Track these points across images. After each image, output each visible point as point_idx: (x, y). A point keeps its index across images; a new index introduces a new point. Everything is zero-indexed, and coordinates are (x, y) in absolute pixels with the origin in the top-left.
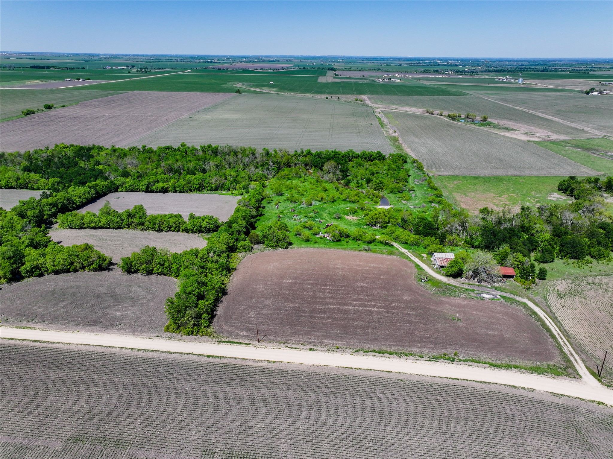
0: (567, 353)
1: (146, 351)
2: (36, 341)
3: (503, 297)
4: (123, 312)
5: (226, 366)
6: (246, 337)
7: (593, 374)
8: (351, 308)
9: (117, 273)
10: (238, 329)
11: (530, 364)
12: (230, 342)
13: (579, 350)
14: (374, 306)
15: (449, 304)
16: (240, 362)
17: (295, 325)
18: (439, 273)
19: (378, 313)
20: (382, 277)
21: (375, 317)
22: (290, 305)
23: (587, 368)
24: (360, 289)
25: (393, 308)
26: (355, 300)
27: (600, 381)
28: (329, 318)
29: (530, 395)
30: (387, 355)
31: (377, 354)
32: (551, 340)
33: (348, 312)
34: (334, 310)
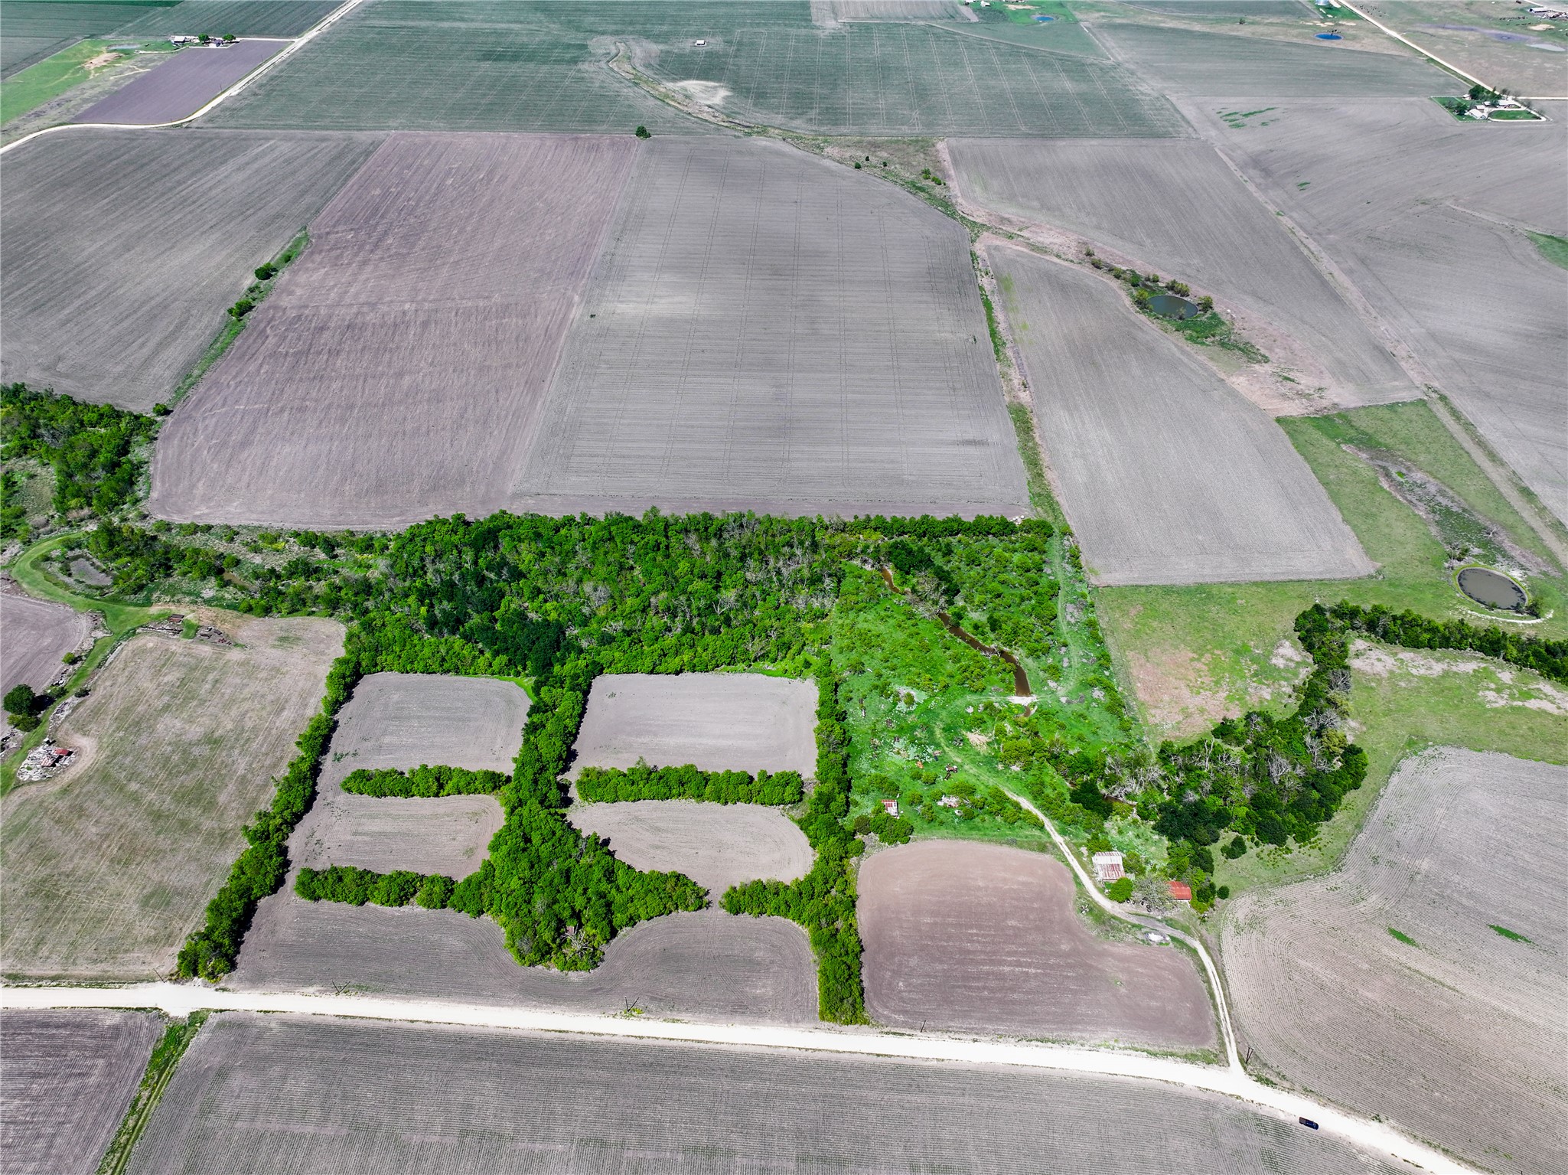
0: (1224, 1031)
1: (815, 1050)
2: (699, 1042)
3: (1173, 939)
4: (763, 988)
5: (898, 1067)
6: (905, 1024)
7: (1241, 1060)
8: (1007, 969)
9: (718, 913)
10: (894, 1012)
11: (1186, 1050)
12: (895, 1033)
13: (1237, 1027)
14: (1029, 965)
15: (1112, 955)
16: (909, 1062)
17: (952, 1002)
18: (1101, 891)
19: (1036, 976)
20: (1036, 905)
21: (1034, 984)
22: (939, 967)
23: (1238, 1052)
24: (1011, 932)
25: (1052, 967)
26: (1009, 954)
27: (1245, 1069)
28: (985, 988)
29: (1179, 1090)
30: (1050, 1044)
31: (1039, 1043)
32: (1212, 1012)
33: (1001, 976)
34: (988, 973)
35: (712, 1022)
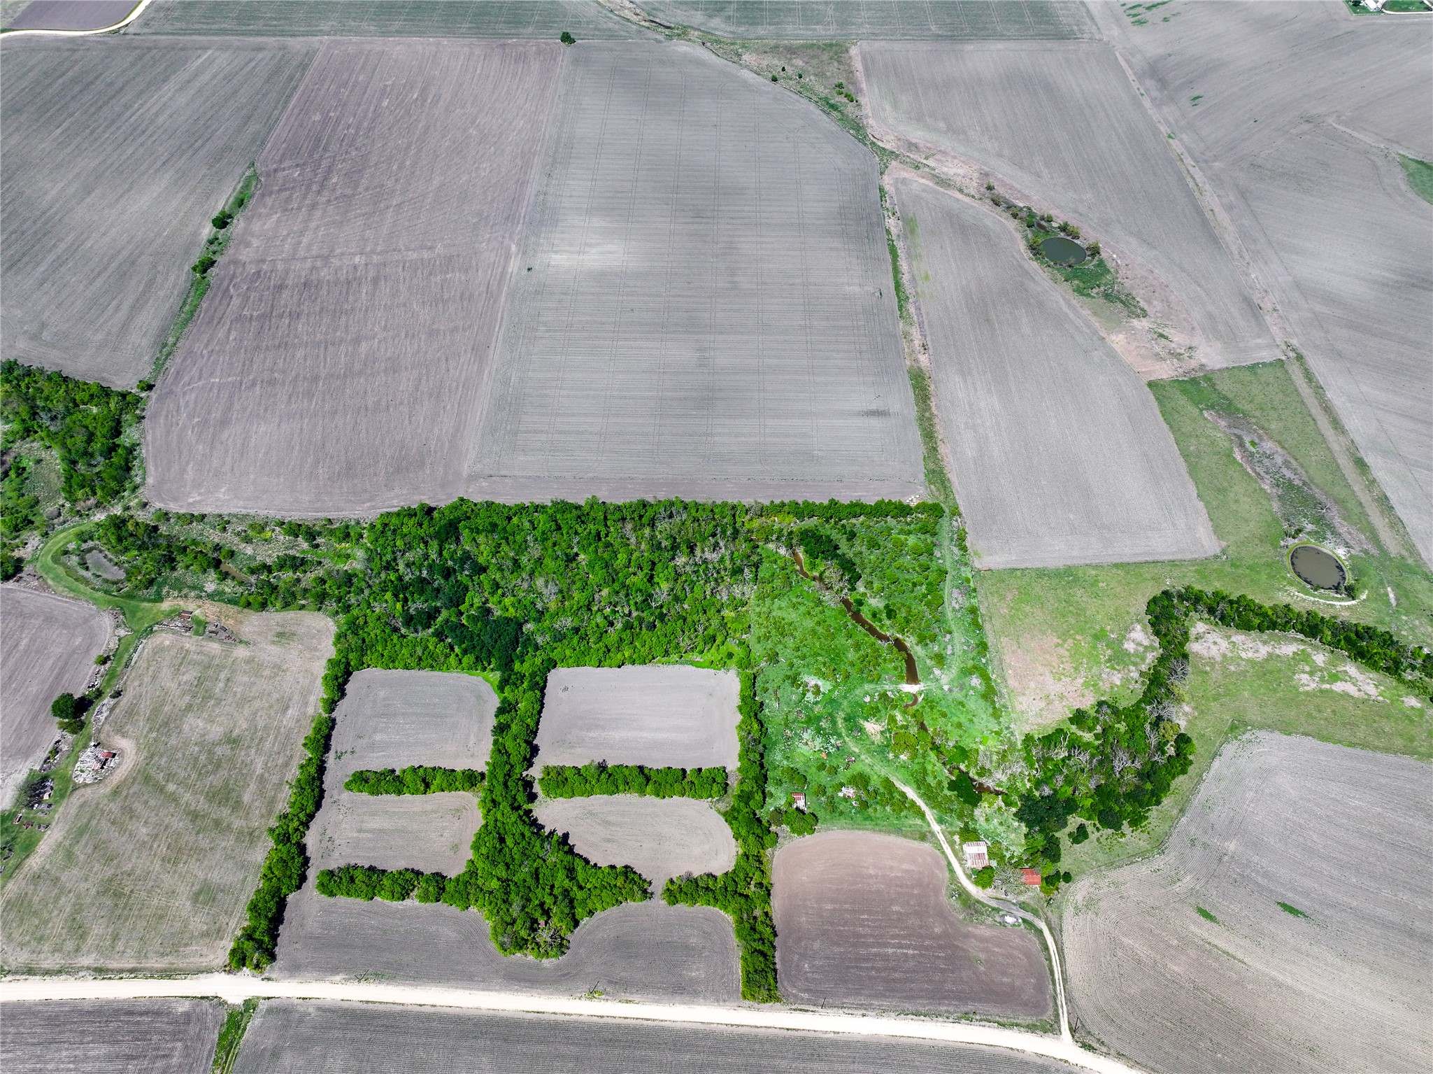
0: (1059, 1003)
1: (738, 1026)
2: (647, 1020)
3: (1024, 921)
4: (696, 972)
5: (804, 1039)
6: (809, 1002)
7: (1071, 1029)
8: (890, 951)
9: (659, 903)
10: (800, 991)
11: (1029, 1020)
12: (801, 1010)
13: (1069, 1000)
14: (908, 947)
15: (975, 937)
16: (812, 1034)
17: (846, 982)
18: (969, 877)
19: (914, 956)
20: (916, 892)
21: (911, 963)
22: (836, 949)
23: (1069, 1023)
24: (895, 917)
25: (927, 948)
26: (893, 937)
27: (1073, 1036)
28: (873, 968)
29: (1020, 1055)
30: (922, 1017)
31: (914, 1017)
32: (1051, 986)
33: (885, 958)
34: (875, 955)
35: (657, 1002)
